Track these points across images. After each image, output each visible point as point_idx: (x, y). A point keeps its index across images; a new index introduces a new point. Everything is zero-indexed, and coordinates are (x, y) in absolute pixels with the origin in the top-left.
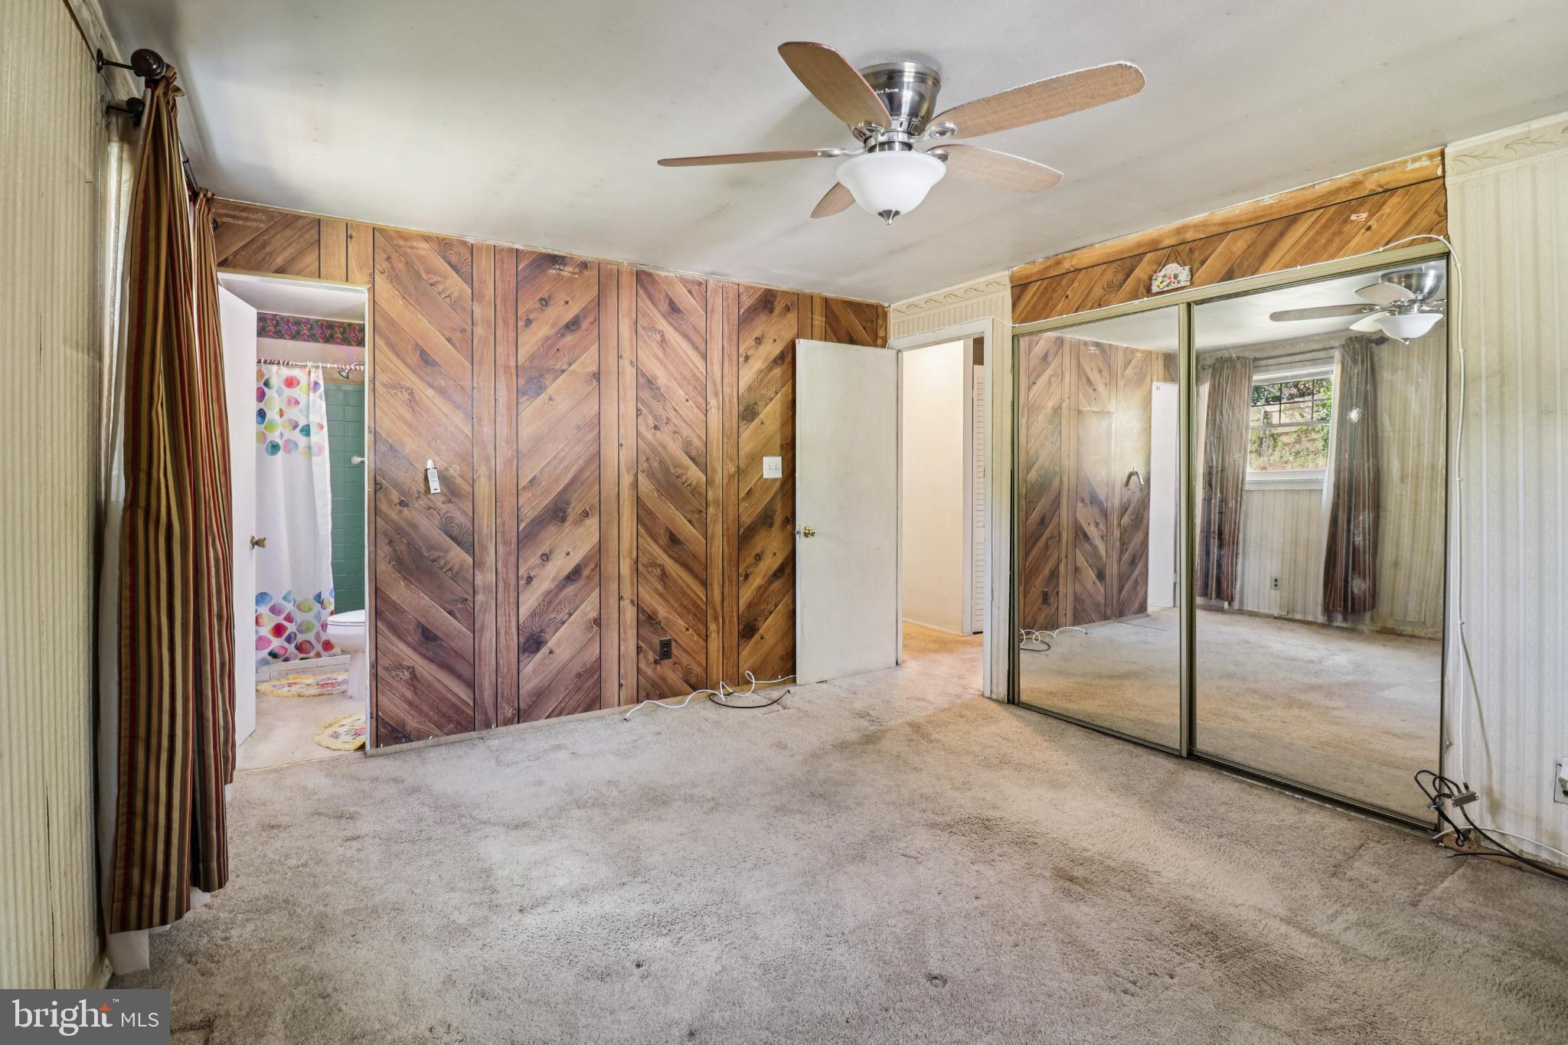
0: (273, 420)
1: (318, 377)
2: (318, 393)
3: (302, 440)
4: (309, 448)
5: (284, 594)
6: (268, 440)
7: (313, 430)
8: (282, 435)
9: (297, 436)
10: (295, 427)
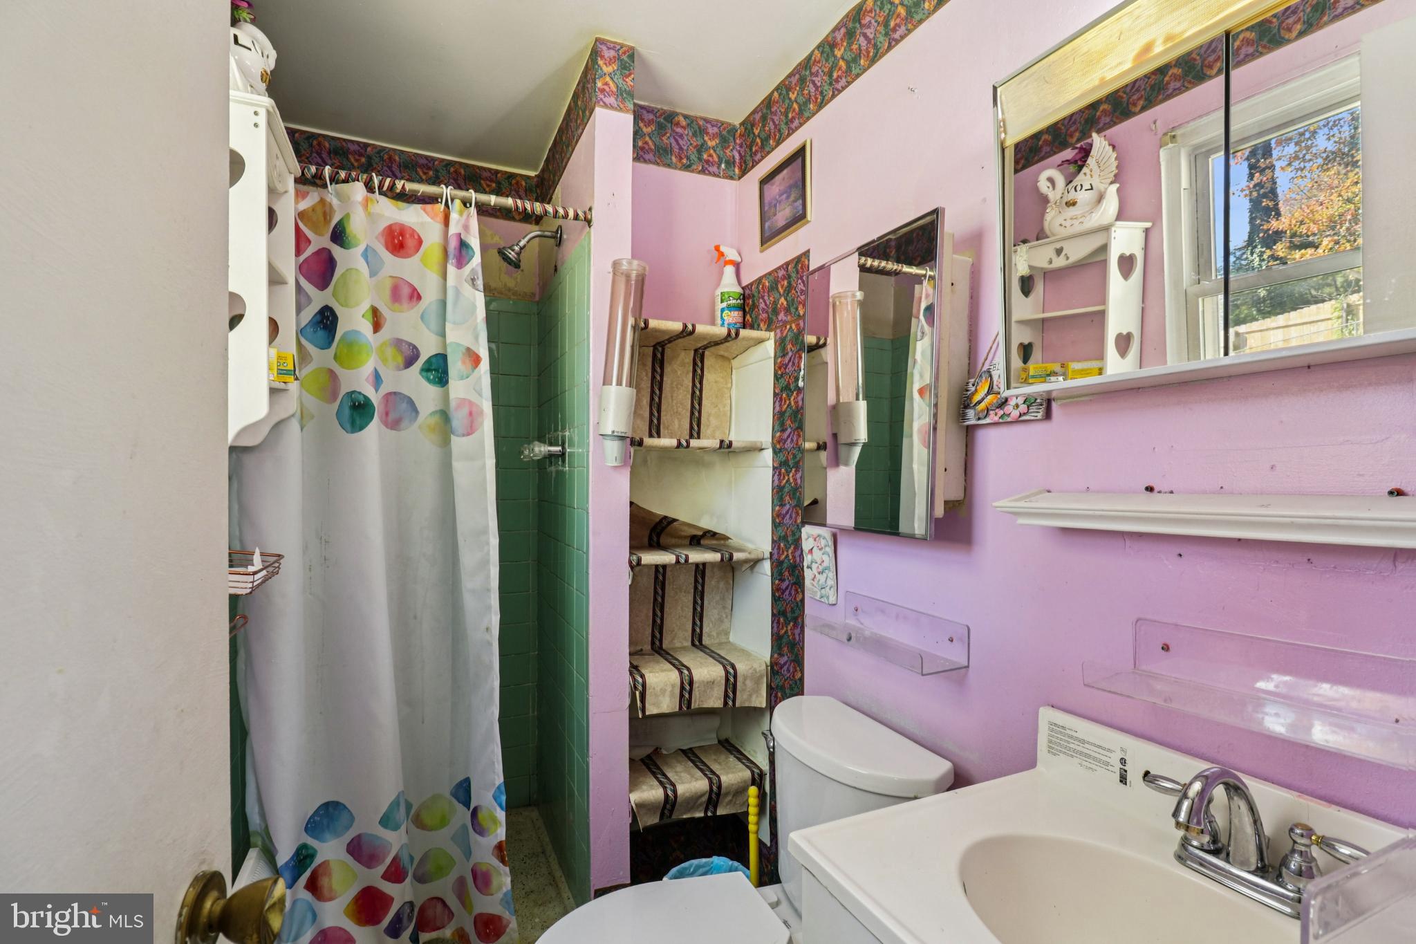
0: (356, 332)
1: (466, 227)
2: (467, 269)
3: (426, 395)
4: (444, 416)
5: (384, 809)
6: (344, 390)
7: (456, 366)
8: (377, 379)
9: (414, 383)
10: (409, 362)
